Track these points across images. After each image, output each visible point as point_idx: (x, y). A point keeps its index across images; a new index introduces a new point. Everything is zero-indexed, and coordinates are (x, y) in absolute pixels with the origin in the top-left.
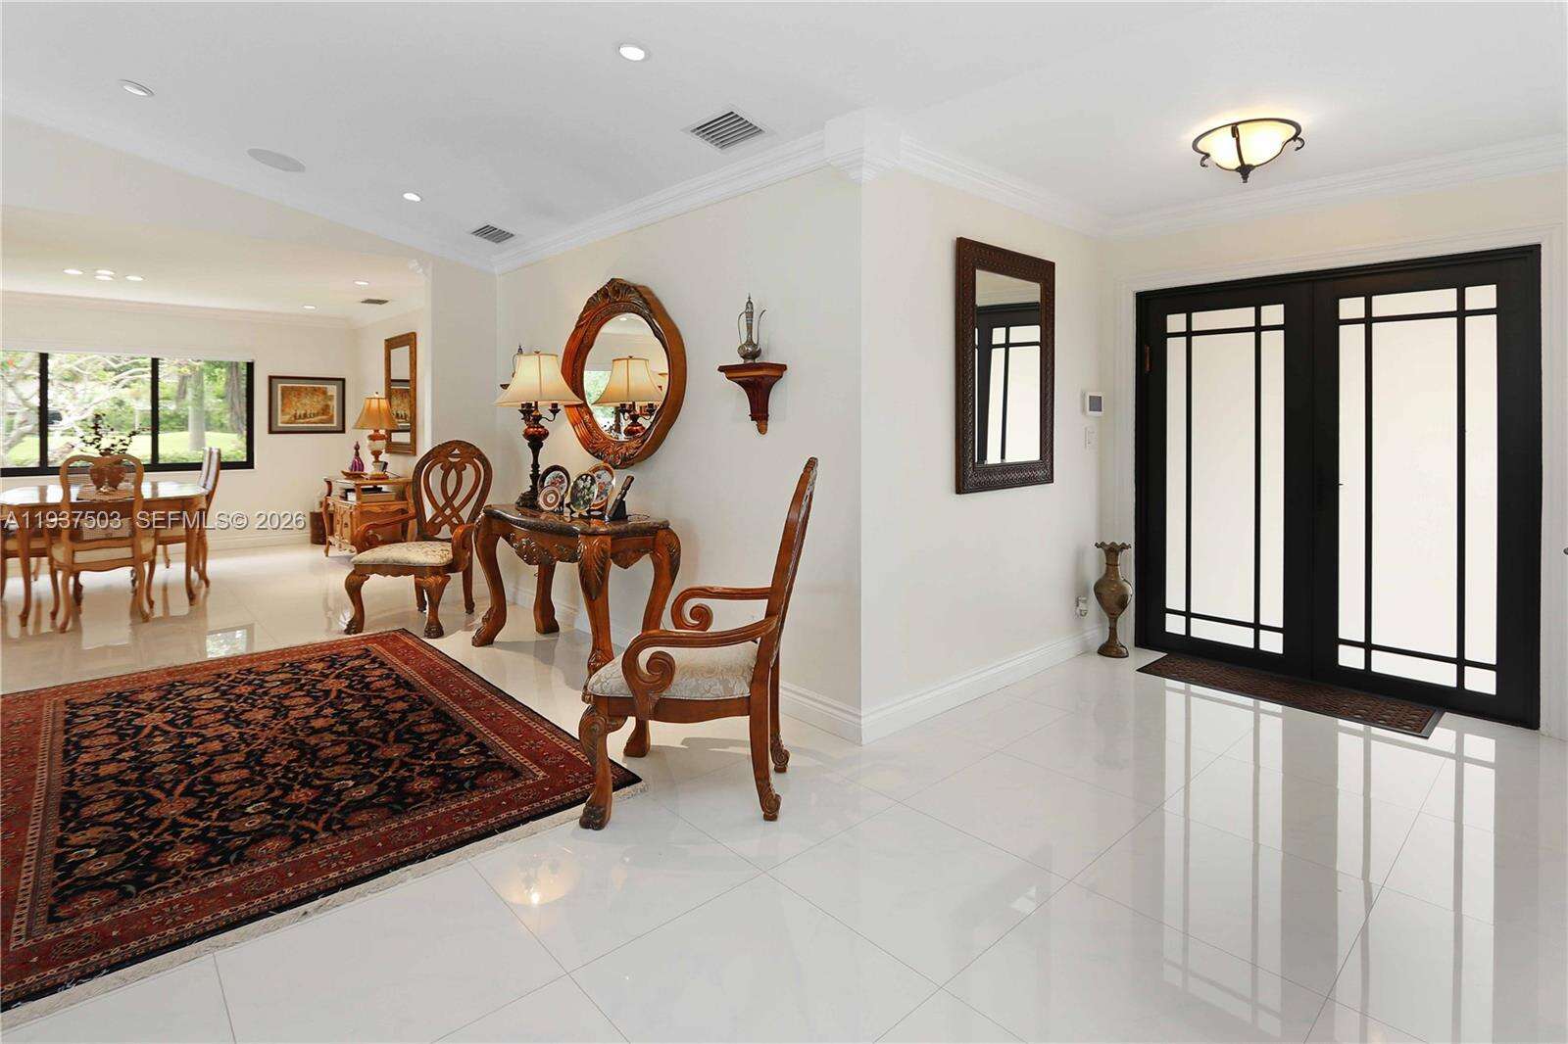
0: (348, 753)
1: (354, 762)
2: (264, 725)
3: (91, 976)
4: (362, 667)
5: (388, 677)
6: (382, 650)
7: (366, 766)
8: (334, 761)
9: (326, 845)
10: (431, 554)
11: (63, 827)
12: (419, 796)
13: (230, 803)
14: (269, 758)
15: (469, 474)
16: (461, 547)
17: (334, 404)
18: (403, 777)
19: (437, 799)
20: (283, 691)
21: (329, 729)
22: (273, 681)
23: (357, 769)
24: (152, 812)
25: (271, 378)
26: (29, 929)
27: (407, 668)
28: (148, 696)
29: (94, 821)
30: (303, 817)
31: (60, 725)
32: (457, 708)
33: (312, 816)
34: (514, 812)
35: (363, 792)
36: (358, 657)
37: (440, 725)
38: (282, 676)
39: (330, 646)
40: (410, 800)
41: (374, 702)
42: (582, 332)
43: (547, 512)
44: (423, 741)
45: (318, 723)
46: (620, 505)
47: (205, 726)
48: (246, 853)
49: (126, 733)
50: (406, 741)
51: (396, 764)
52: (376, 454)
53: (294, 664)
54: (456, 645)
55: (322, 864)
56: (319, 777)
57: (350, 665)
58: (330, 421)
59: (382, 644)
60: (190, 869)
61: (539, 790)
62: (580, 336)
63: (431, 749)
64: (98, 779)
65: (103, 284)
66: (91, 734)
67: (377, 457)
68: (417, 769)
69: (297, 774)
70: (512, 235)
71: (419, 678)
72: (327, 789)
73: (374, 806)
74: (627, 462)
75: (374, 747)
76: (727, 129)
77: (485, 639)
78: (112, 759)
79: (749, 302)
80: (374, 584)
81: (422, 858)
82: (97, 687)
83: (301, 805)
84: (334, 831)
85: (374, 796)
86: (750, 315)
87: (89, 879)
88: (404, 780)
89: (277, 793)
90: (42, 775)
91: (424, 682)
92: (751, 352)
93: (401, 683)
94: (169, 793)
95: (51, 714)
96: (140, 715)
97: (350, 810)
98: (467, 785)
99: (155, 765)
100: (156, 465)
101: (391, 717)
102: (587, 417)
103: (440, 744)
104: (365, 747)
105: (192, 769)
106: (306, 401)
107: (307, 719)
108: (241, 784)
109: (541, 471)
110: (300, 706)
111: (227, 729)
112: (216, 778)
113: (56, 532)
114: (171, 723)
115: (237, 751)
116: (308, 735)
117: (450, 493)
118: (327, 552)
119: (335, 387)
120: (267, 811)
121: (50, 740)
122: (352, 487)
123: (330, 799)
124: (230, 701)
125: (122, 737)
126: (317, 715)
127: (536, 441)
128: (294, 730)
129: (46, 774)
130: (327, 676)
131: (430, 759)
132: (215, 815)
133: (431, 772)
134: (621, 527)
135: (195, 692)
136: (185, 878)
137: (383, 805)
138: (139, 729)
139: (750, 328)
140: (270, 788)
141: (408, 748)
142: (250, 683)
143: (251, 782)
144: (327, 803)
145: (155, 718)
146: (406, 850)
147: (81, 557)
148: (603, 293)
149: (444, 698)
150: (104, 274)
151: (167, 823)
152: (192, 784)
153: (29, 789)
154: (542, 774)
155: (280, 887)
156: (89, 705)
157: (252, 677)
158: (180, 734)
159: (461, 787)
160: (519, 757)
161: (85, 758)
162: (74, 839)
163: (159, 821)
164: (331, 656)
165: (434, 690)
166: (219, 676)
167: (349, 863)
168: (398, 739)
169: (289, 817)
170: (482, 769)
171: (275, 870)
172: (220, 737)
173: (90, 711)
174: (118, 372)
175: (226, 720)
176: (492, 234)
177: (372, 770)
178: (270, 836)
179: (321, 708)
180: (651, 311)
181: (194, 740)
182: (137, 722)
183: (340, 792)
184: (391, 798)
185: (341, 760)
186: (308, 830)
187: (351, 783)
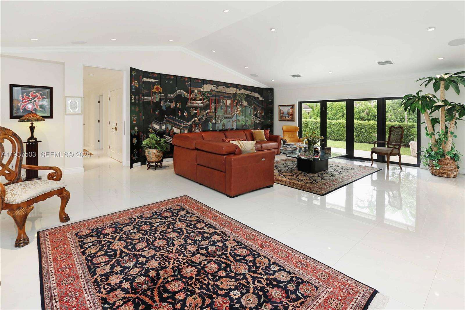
0: (135, 245)
1: (132, 240)
7: (127, 238)
12: (111, 227)
18: (115, 234)
19: (105, 226)
23: (131, 237)
35: (127, 229)
40: (113, 226)
44: (106, 250)
51: (117, 239)
56: (143, 234)
68: (110, 237)
72: (139, 230)
84: (133, 218)
85: (124, 227)
88: (114, 232)
97: (130, 223)
98: (95, 230)
103: (98, 249)
104: (129, 247)
133: (105, 235)
144: (137, 225)
177: (126, 236)
183: (134, 228)
184: (119, 226)
185: (137, 241)
186: (140, 219)
187: (131, 231)
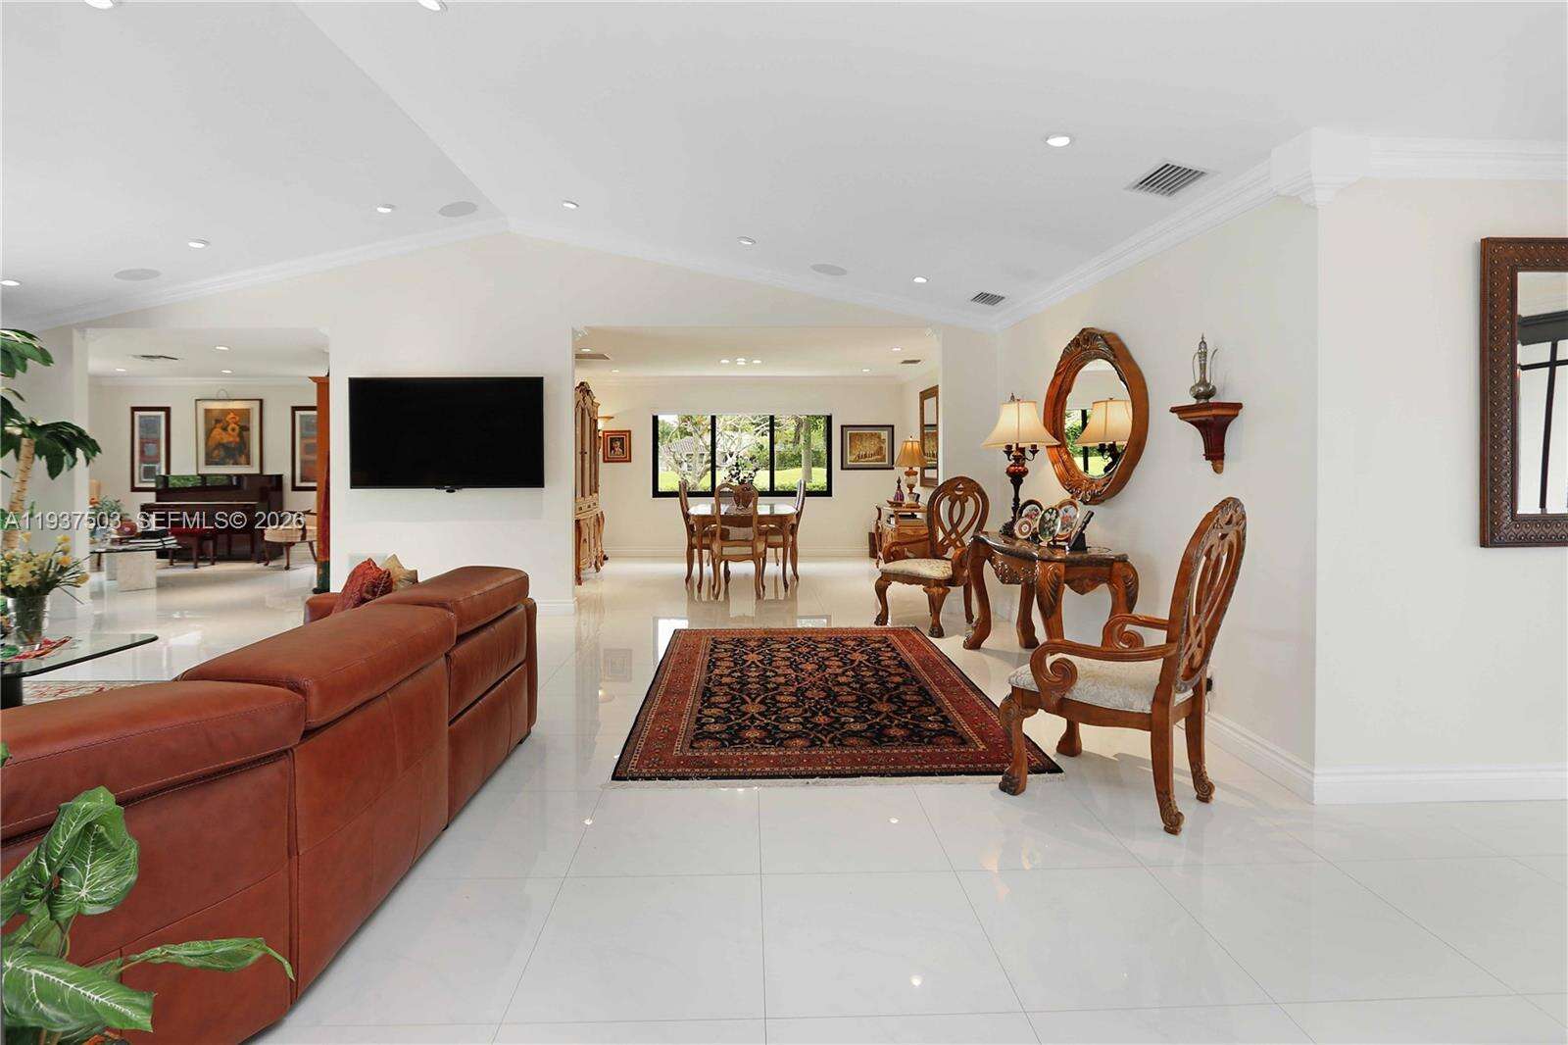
0: (856, 701)
1: (857, 708)
2: (810, 674)
3: (703, 778)
4: (879, 649)
5: (895, 658)
6: (896, 640)
7: (864, 712)
8: (845, 704)
9: (827, 751)
10: (937, 569)
11: (702, 704)
12: (892, 739)
13: (782, 713)
14: (809, 694)
15: (970, 506)
16: (958, 565)
17: (886, 446)
18: (886, 724)
19: (903, 744)
20: (827, 655)
21: (848, 684)
22: (822, 647)
23: (858, 713)
24: (743, 708)
25: (842, 427)
26: (682, 748)
27: (909, 655)
28: (752, 644)
29: (716, 705)
30: (820, 732)
31: (708, 651)
32: (936, 688)
33: (825, 733)
34: (953, 766)
35: (858, 727)
36: (879, 642)
37: (921, 698)
38: (827, 646)
39: (863, 631)
40: (886, 740)
41: (880, 673)
42: (1060, 378)
43: (1022, 540)
44: (905, 705)
45: (842, 679)
46: (1081, 537)
47: (778, 668)
48: (785, 742)
49: (738, 662)
50: (893, 703)
51: (883, 716)
52: (911, 487)
53: (837, 640)
54: (951, 646)
55: (823, 760)
56: (834, 711)
57: (872, 646)
58: (883, 460)
59: (898, 636)
60: (755, 742)
61: (977, 757)
62: (1058, 382)
63: (909, 712)
64: (721, 684)
65: (741, 367)
66: (722, 659)
67: (911, 490)
68: (896, 722)
69: (823, 707)
70: (1003, 298)
71: (916, 663)
72: (837, 720)
73: (861, 737)
74: (1096, 499)
75: (872, 702)
76: (1168, 179)
77: (974, 644)
78: (729, 675)
79: (1203, 342)
80: (895, 589)
81: (882, 775)
82: (728, 633)
83: (820, 725)
84: (835, 744)
85: (865, 731)
86: (1203, 355)
87: (710, 733)
88: (885, 726)
89: (808, 714)
90: (696, 677)
91: (919, 667)
92: (1205, 392)
93: (902, 664)
94: (753, 700)
95: (705, 644)
96: (746, 654)
97: (847, 735)
98: (926, 740)
99: (749, 683)
100: (773, 492)
101: (890, 685)
102: (1065, 457)
103: (916, 709)
104: (867, 700)
105: (767, 690)
106: (866, 444)
107: (837, 675)
108: (790, 705)
109: (1021, 503)
110: (834, 666)
111: (790, 671)
112: (778, 698)
113: (713, 534)
114: (761, 661)
115: (793, 686)
116: (834, 686)
117: (955, 519)
118: (877, 564)
119: (886, 432)
120: (801, 723)
121: (702, 659)
122: (892, 513)
123: (837, 726)
124: (794, 655)
125: (736, 664)
126: (843, 674)
127: (1017, 478)
128: (827, 680)
129: (699, 676)
130: (855, 651)
131: (906, 718)
132: (773, 718)
133: (905, 726)
134: (1078, 556)
135: (777, 646)
136: (752, 746)
137: (867, 738)
138: (745, 661)
139: (1203, 368)
140: (806, 711)
141: (894, 707)
142: (809, 646)
143: (795, 705)
144: (835, 728)
145: (752, 657)
146: (874, 767)
147: (727, 551)
148: (1075, 343)
149: (929, 680)
150: (741, 361)
151: (749, 715)
152: (766, 698)
153: (690, 682)
154: (983, 747)
155: (797, 765)
156: (723, 643)
157: (811, 642)
158: (764, 669)
159: (921, 740)
160: (971, 733)
161: (717, 671)
162: (706, 712)
163: (745, 714)
164: (861, 638)
165: (923, 673)
166: (792, 639)
167: (838, 764)
168: (890, 700)
169: (811, 729)
170: (940, 733)
171: (797, 756)
172: (785, 675)
173: (723, 646)
174: (758, 425)
175: (790, 666)
176: (985, 298)
177: (867, 715)
178: (799, 737)
179: (846, 671)
180: (1115, 357)
181: (772, 674)
182: (744, 657)
183: (845, 723)
184: (874, 735)
185: (850, 704)
186: (820, 740)
187: (852, 720)
